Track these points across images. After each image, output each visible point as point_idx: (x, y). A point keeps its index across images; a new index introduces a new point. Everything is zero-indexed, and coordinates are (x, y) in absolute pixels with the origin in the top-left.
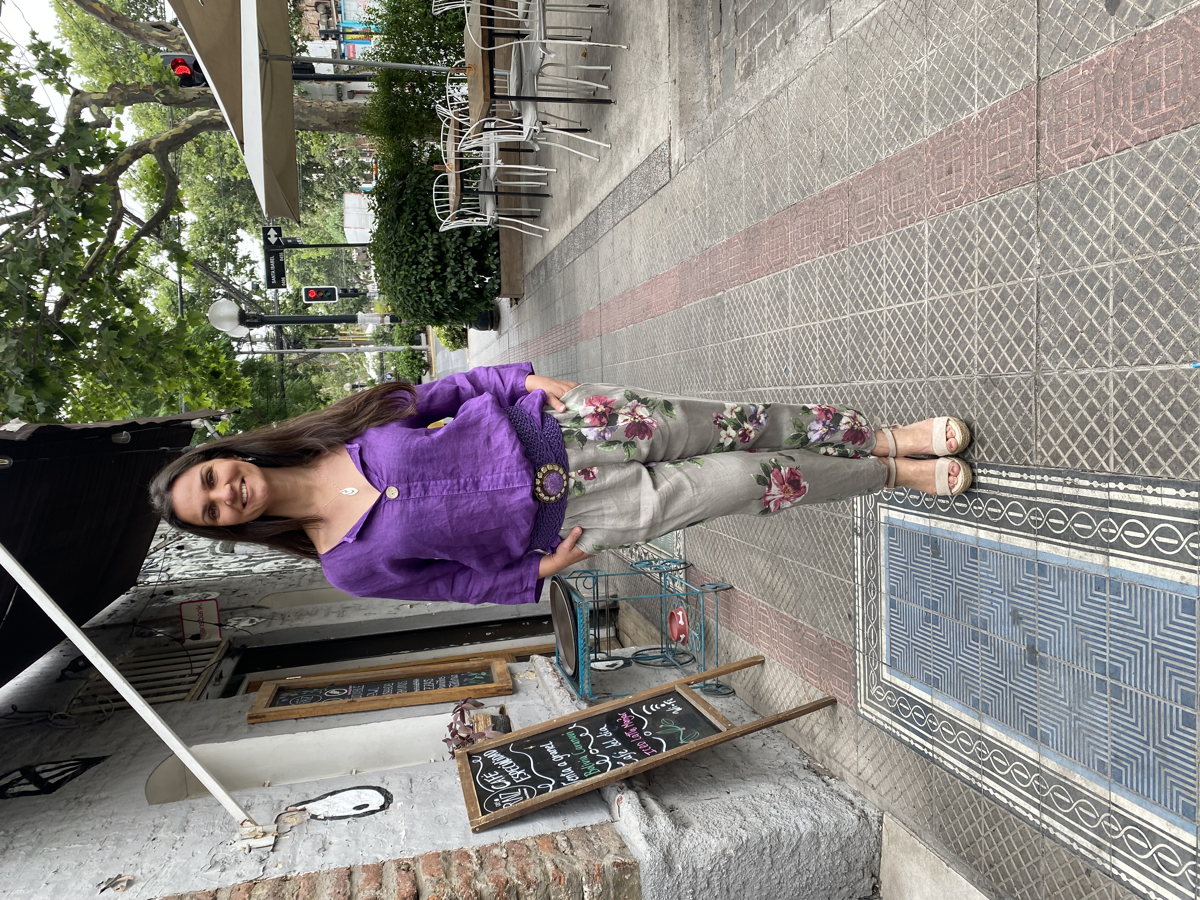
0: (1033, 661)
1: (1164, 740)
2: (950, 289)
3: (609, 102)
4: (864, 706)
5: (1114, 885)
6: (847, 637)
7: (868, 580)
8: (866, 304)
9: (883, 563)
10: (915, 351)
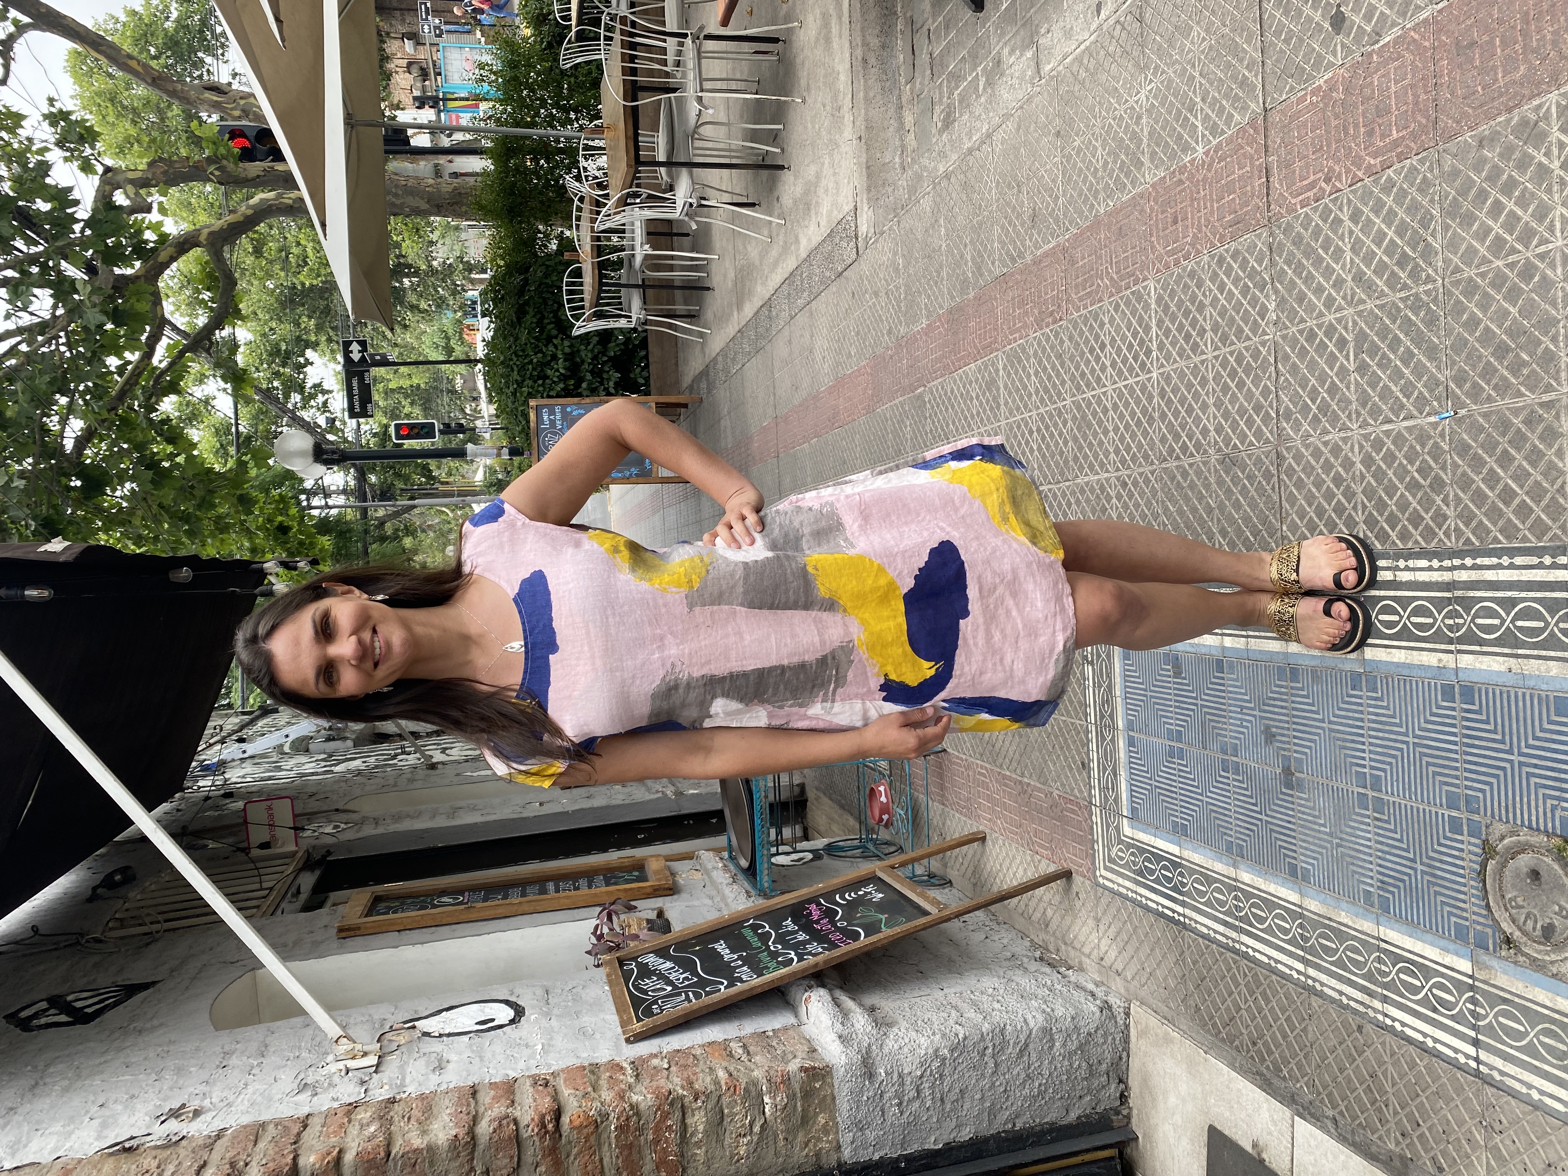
0: (1289, 786)
1: (1431, 854)
2: (1180, 355)
3: (782, 167)
4: (1104, 873)
5: (1389, 1038)
6: (1080, 791)
7: (1102, 717)
8: (1088, 385)
9: (1118, 693)
10: (1145, 433)
